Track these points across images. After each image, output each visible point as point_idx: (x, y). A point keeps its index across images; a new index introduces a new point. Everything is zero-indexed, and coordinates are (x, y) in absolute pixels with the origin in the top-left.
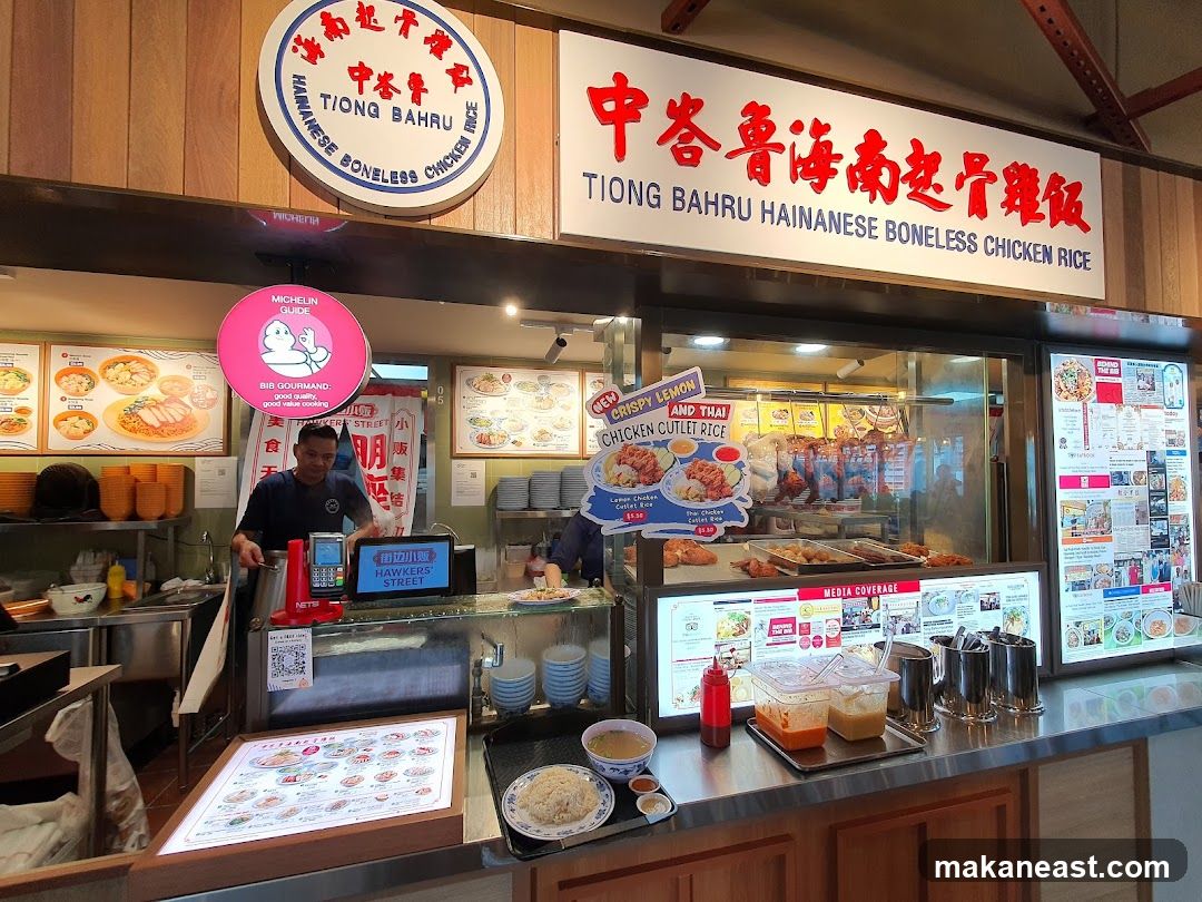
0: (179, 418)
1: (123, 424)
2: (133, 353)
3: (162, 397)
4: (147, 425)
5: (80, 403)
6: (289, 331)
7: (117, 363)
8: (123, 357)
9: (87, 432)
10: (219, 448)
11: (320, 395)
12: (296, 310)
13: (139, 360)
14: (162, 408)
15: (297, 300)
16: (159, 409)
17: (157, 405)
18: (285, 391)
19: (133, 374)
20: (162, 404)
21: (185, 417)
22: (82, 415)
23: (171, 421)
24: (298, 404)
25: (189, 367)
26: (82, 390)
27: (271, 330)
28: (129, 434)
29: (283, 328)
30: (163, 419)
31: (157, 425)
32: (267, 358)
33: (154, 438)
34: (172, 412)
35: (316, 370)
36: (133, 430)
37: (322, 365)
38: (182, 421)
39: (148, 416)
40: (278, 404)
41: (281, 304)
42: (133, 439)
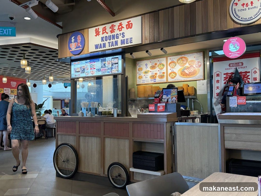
0: (193, 71)
1: (182, 74)
2: (183, 56)
3: (189, 66)
4: (186, 73)
5: (173, 70)
6: (233, 45)
7: (180, 59)
8: (181, 57)
9: (175, 77)
10: (202, 78)
11: (238, 54)
12: (234, 41)
13: (184, 57)
14: (189, 69)
15: (234, 39)
16: (188, 69)
17: (188, 68)
18: (233, 54)
19: (183, 61)
20: (189, 68)
21: (194, 70)
22: (174, 73)
23: (191, 72)
24: (235, 56)
25: (195, 57)
26: (174, 67)
27: (230, 45)
28: (183, 76)
29: (232, 44)
30: (189, 72)
31: (188, 73)
32: (230, 49)
33: (188, 77)
34: (191, 69)
35: (237, 50)
36: (184, 75)
37: (238, 49)
38: (194, 71)
39: (186, 71)
40: (232, 56)
41: (231, 41)
42: (183, 77)
